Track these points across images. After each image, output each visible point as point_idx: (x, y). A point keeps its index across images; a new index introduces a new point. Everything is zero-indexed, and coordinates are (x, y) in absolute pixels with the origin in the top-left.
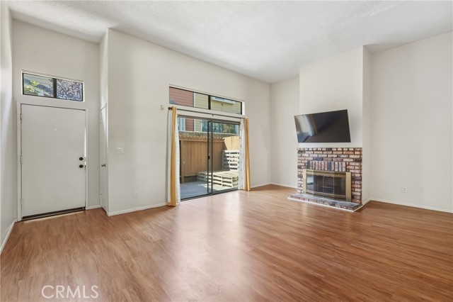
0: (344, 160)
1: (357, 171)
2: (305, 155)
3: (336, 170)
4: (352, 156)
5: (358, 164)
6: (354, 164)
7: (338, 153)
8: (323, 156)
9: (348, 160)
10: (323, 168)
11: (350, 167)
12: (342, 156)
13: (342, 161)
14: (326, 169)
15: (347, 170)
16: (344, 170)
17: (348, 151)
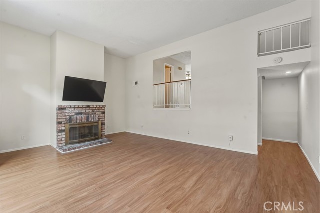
0: (97, 113)
1: (104, 119)
2: (67, 111)
3: (93, 120)
4: (101, 110)
5: (104, 115)
6: (102, 115)
7: (94, 109)
8: (83, 111)
9: (99, 113)
10: (83, 121)
11: (100, 117)
12: (96, 111)
13: (95, 114)
14: (86, 121)
15: (99, 119)
16: (97, 119)
17: (100, 107)
